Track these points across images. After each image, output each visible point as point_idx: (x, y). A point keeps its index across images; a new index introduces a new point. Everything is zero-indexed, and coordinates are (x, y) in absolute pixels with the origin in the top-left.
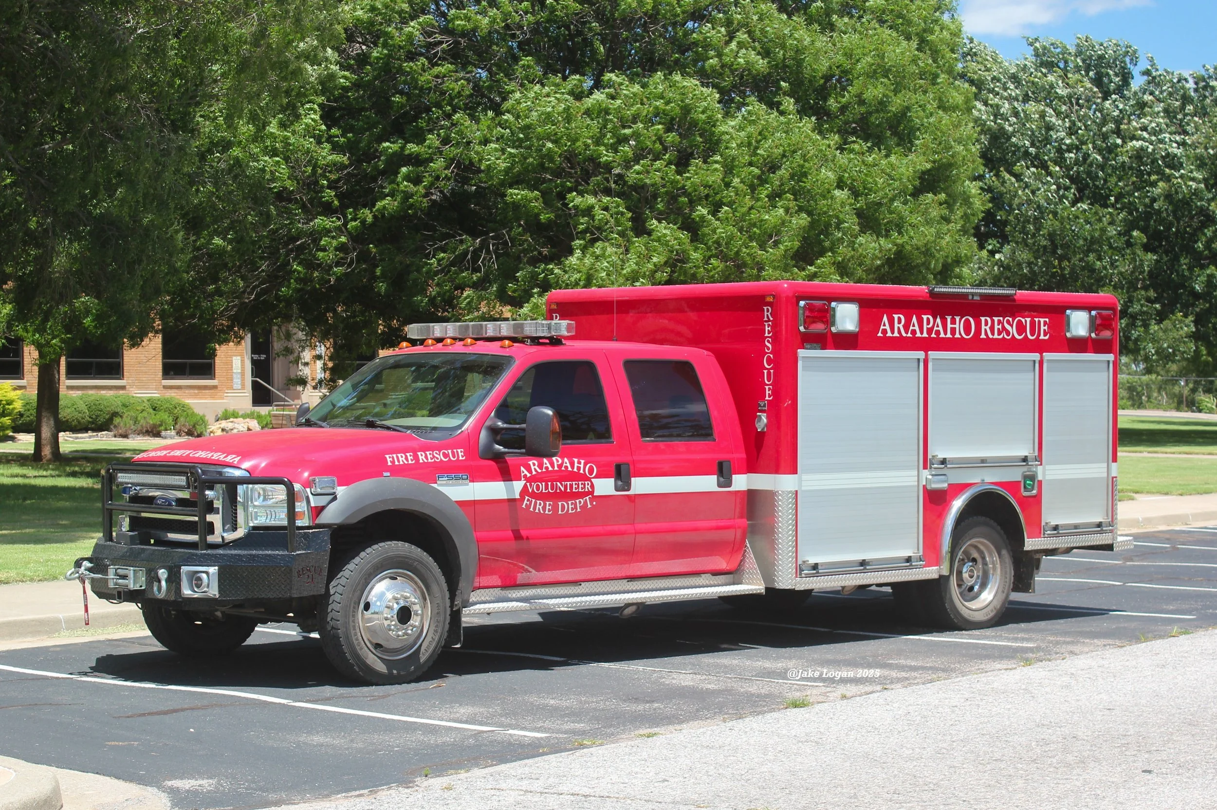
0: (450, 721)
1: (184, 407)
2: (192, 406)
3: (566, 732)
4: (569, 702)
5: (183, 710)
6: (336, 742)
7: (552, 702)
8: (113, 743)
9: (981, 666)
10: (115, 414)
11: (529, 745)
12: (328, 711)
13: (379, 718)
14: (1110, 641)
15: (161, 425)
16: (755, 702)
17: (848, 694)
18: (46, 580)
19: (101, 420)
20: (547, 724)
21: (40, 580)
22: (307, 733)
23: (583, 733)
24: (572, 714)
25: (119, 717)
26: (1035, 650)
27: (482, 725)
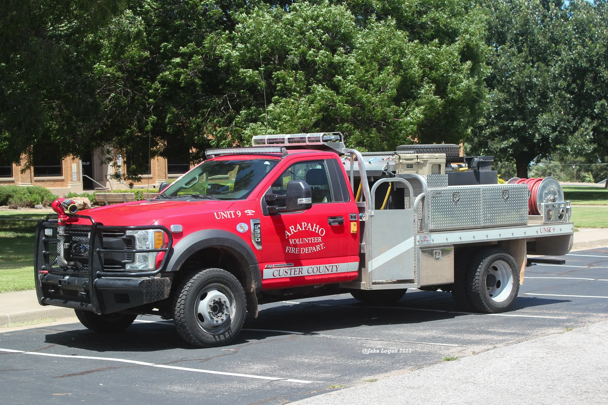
0: (251, 374)
1: (47, 192)
2: (51, 191)
3: (321, 380)
4: (315, 360)
5: (92, 371)
6: (189, 390)
7: (306, 361)
8: (57, 394)
9: (543, 332)
10: (9, 196)
11: (303, 388)
12: (177, 370)
15: (35, 201)
16: (424, 357)
17: (476, 351)
20: (308, 375)
22: (170, 384)
23: (332, 380)
24: (321, 368)
25: (56, 377)
26: (568, 321)
27: (270, 376)
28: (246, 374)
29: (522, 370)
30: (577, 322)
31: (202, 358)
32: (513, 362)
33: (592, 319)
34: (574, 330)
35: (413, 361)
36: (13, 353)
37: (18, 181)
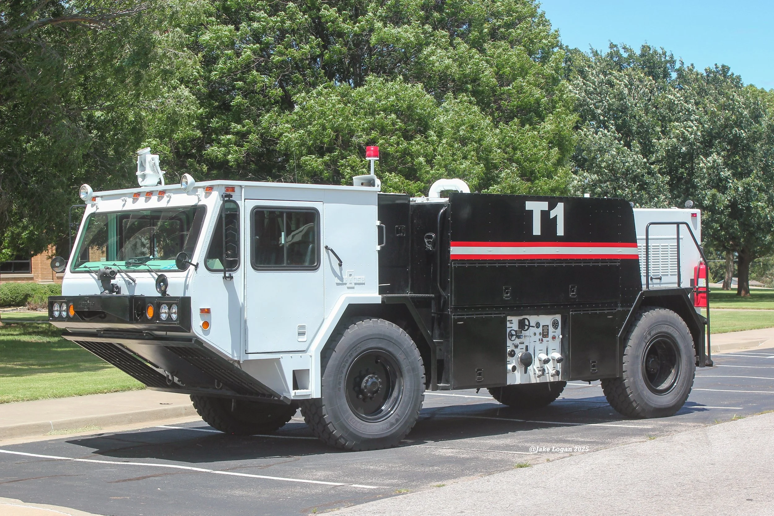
0: (314, 480)
3: (388, 485)
4: (382, 467)
5: (149, 477)
6: (250, 494)
7: (372, 467)
8: (114, 498)
9: (624, 440)
11: (368, 493)
12: (237, 476)
13: (270, 479)
14: (697, 424)
16: (495, 464)
17: (550, 459)
18: (31, 400)
19: (18, 300)
20: (374, 480)
21: (28, 400)
22: (230, 489)
23: (398, 485)
24: (387, 474)
25: (111, 482)
26: (653, 430)
27: (335, 482)
28: (309, 480)
29: (596, 476)
30: (662, 431)
31: (262, 465)
32: (587, 468)
33: (678, 429)
34: (658, 439)
35: (483, 468)
36: (61, 460)
37: (37, 277)
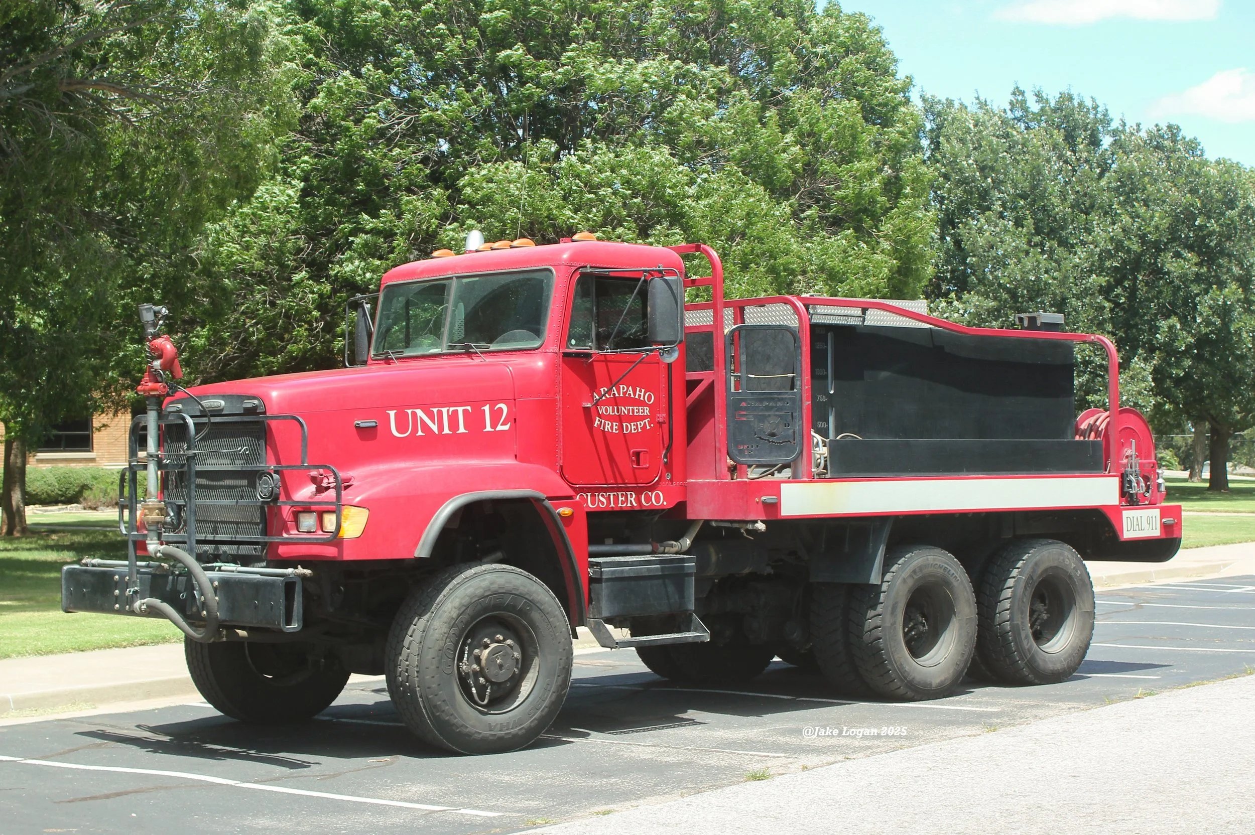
0: (401, 800)
3: (519, 811)
4: (523, 779)
9: (946, 733)
10: (84, 487)
11: (481, 825)
12: (276, 793)
13: (329, 799)
14: (1075, 705)
16: (715, 775)
17: (809, 765)
20: (500, 802)
24: (527, 791)
26: (999, 715)
27: (433, 805)
30: (1013, 717)
33: (1043, 713)
34: (1003, 730)
37: (103, 458)
